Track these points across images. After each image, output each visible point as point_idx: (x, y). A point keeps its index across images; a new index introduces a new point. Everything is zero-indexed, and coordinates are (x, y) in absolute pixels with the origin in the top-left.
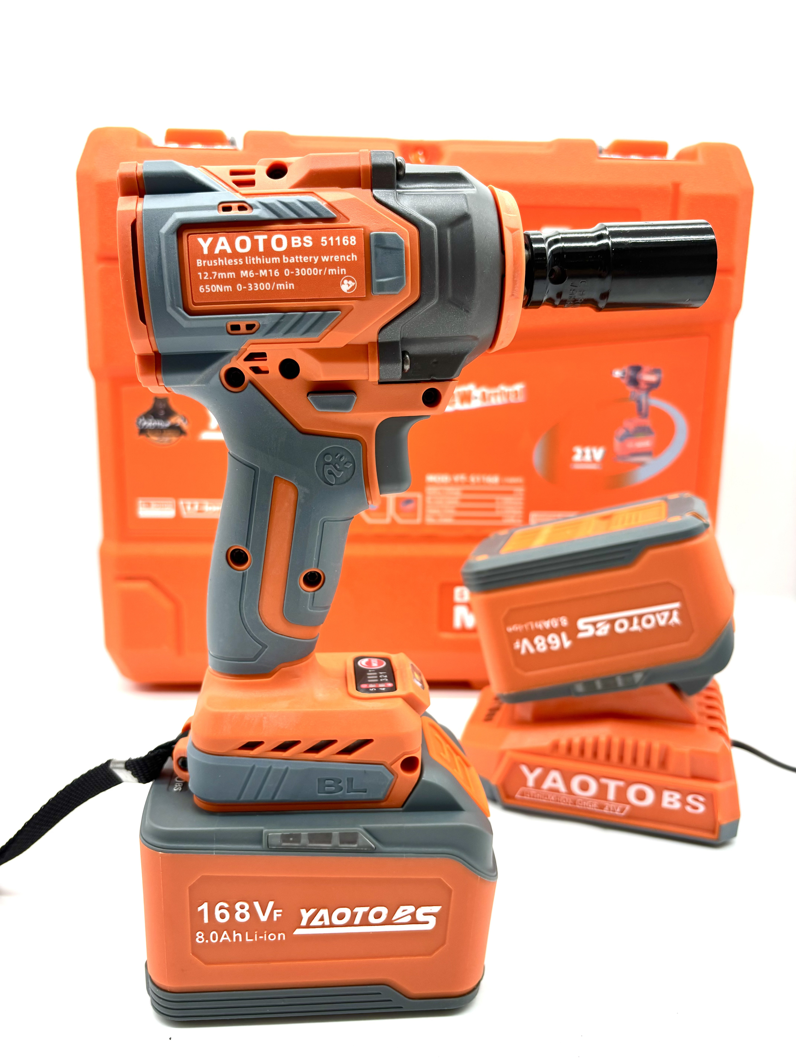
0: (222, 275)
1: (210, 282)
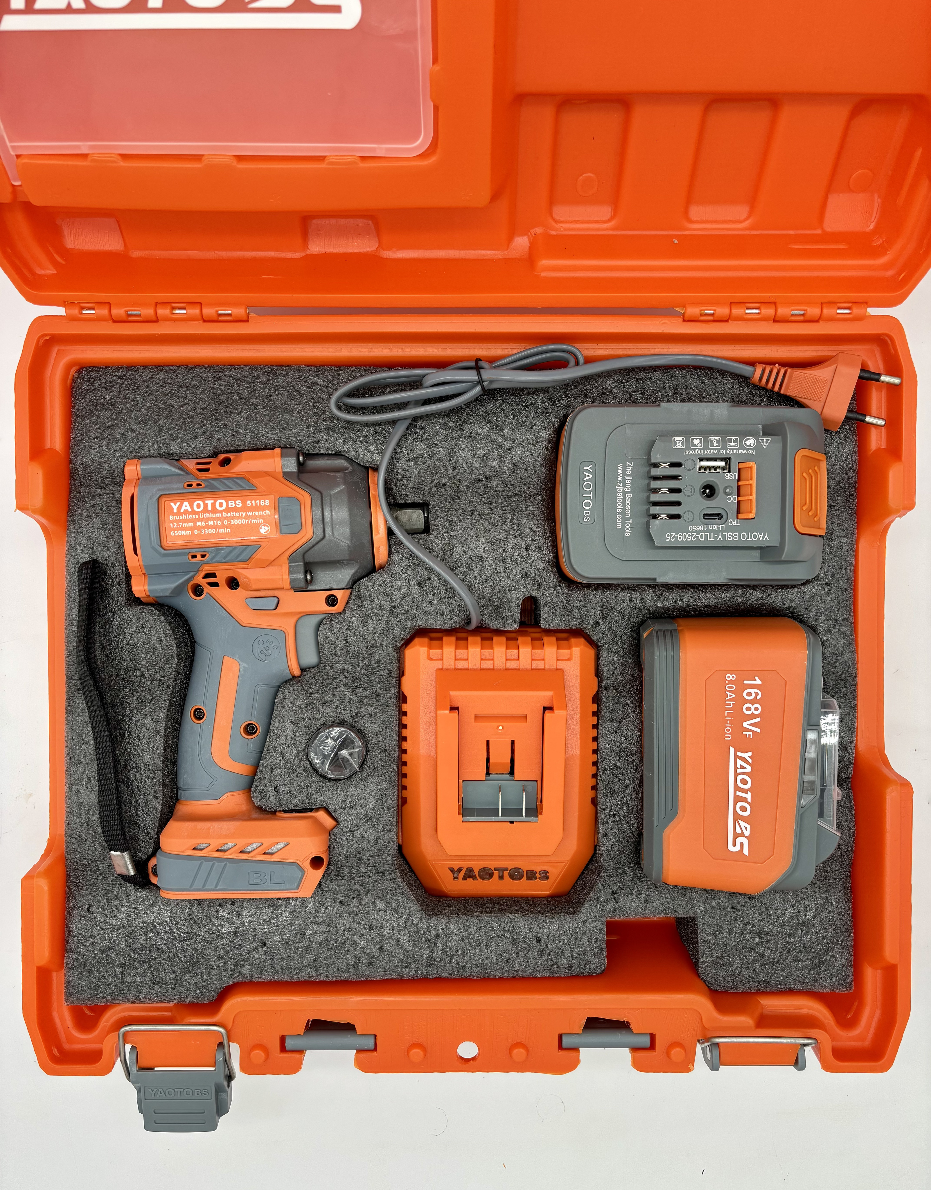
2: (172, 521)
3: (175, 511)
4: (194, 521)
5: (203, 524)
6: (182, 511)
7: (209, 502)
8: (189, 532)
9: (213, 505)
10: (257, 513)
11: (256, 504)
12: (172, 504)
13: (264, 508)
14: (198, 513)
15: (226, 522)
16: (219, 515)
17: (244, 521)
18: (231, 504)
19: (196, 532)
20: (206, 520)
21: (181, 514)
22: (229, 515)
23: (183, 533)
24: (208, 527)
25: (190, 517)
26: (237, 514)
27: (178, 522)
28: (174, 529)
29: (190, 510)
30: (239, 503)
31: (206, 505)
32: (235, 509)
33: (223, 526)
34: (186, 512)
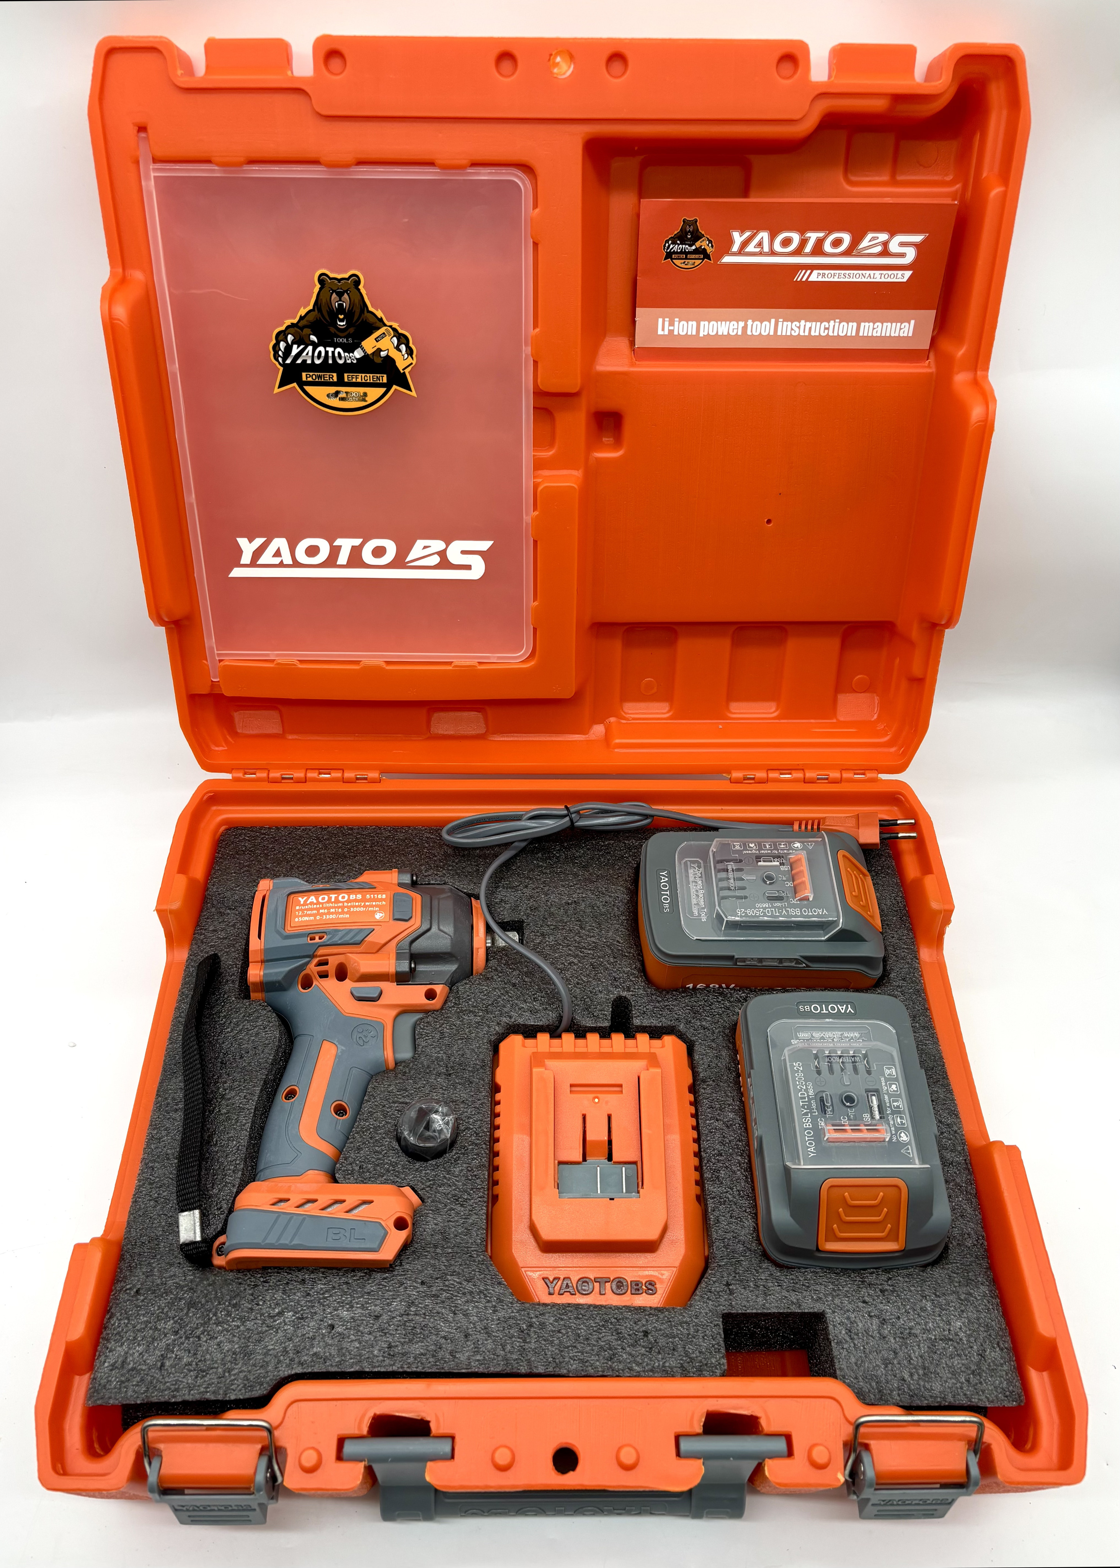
0: (309, 912)
1: (302, 916)
2: (298, 910)
3: (302, 903)
4: (318, 909)
5: (326, 911)
6: (308, 902)
7: (333, 896)
8: (312, 918)
9: (337, 898)
10: (374, 903)
11: (374, 897)
12: (300, 899)
13: (381, 900)
14: (322, 904)
15: (346, 910)
16: (340, 904)
17: (362, 909)
18: (352, 897)
19: (318, 917)
20: (329, 908)
21: (307, 905)
22: (350, 904)
23: (306, 918)
24: (329, 913)
25: (315, 906)
26: (357, 904)
27: (302, 910)
28: (298, 917)
29: (315, 901)
30: (359, 896)
31: (330, 898)
32: (356, 900)
33: (343, 913)
34: (312, 903)
